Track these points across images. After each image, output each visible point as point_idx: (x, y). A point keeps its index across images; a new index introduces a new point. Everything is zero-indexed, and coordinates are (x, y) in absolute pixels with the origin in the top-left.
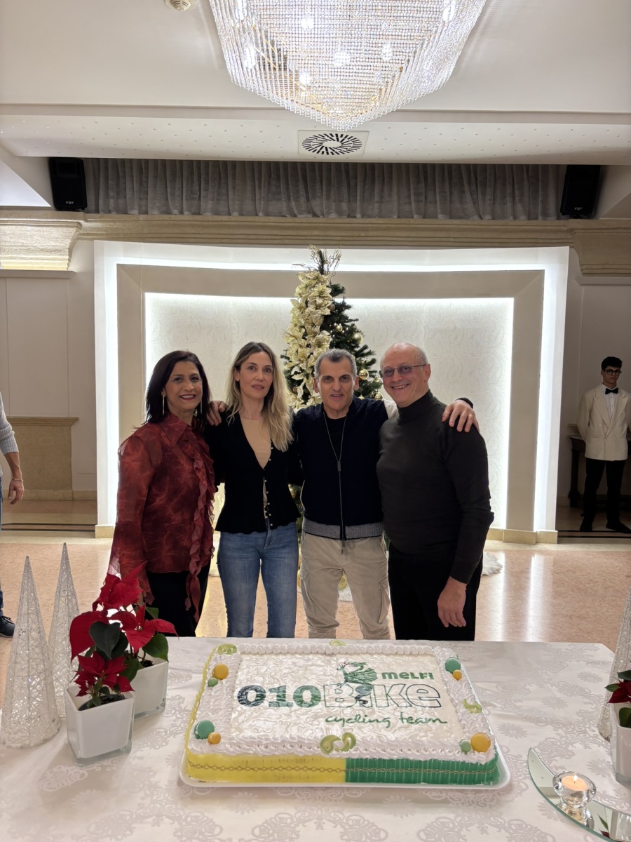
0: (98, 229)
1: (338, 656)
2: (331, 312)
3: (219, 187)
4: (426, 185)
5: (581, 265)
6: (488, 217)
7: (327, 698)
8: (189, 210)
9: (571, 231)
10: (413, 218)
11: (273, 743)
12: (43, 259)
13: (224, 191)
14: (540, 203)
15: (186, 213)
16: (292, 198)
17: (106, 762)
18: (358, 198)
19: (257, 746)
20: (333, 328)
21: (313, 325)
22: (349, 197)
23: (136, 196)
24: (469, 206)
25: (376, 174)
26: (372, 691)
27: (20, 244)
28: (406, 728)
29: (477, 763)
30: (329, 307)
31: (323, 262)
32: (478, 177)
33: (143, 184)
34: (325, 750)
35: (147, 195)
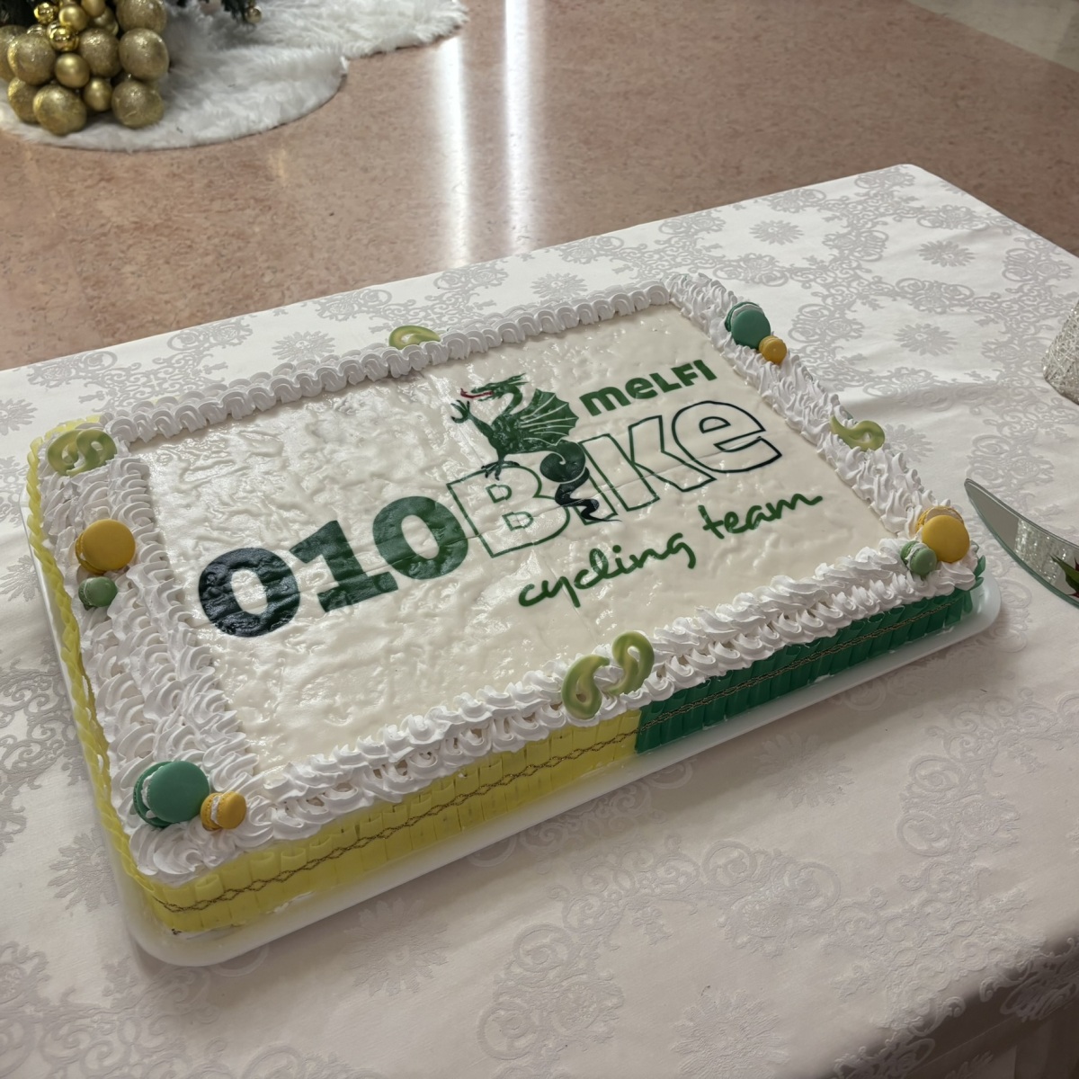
1: (432, 375)
7: (480, 526)
11: (420, 751)
19: (374, 779)
28: (737, 549)
34: (582, 709)
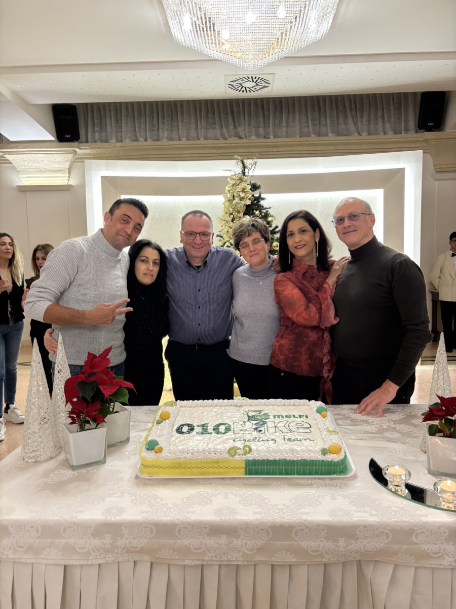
0: (88, 154)
1: (244, 407)
2: (251, 203)
3: (172, 121)
4: (319, 113)
5: (434, 166)
6: (365, 134)
7: (235, 429)
8: (151, 138)
9: (426, 141)
10: (311, 136)
12: (51, 177)
13: (175, 124)
14: (403, 122)
15: (149, 140)
16: (224, 127)
17: (89, 469)
18: (271, 124)
19: (186, 454)
20: (253, 214)
21: (239, 212)
22: (264, 124)
23: (114, 129)
24: (351, 126)
25: (283, 107)
26: (266, 425)
27: (34, 167)
28: (287, 444)
29: (332, 461)
30: (249, 199)
31: (244, 167)
32: (357, 105)
33: (118, 121)
34: (231, 455)
35: (122, 128)
